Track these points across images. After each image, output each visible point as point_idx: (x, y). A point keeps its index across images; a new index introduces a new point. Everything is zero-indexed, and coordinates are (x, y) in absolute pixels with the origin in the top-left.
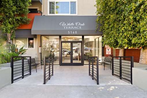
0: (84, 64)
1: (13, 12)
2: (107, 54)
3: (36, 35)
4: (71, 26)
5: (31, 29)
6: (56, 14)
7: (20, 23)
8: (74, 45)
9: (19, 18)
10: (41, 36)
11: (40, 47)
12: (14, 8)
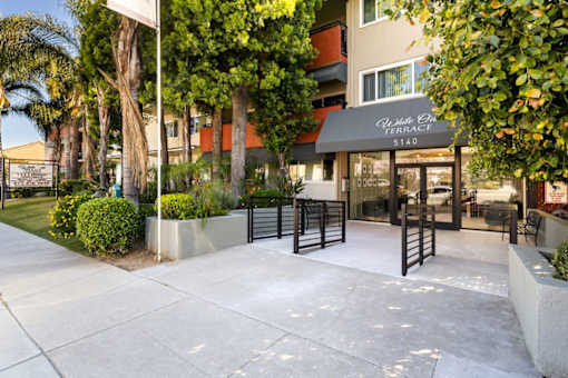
0: (463, 226)
1: (281, 112)
2: (549, 199)
3: (334, 153)
4: (402, 126)
5: (314, 143)
6: (378, 101)
7: (298, 132)
8: (429, 170)
9: (292, 122)
10: (349, 153)
11: (345, 178)
12: (281, 105)
